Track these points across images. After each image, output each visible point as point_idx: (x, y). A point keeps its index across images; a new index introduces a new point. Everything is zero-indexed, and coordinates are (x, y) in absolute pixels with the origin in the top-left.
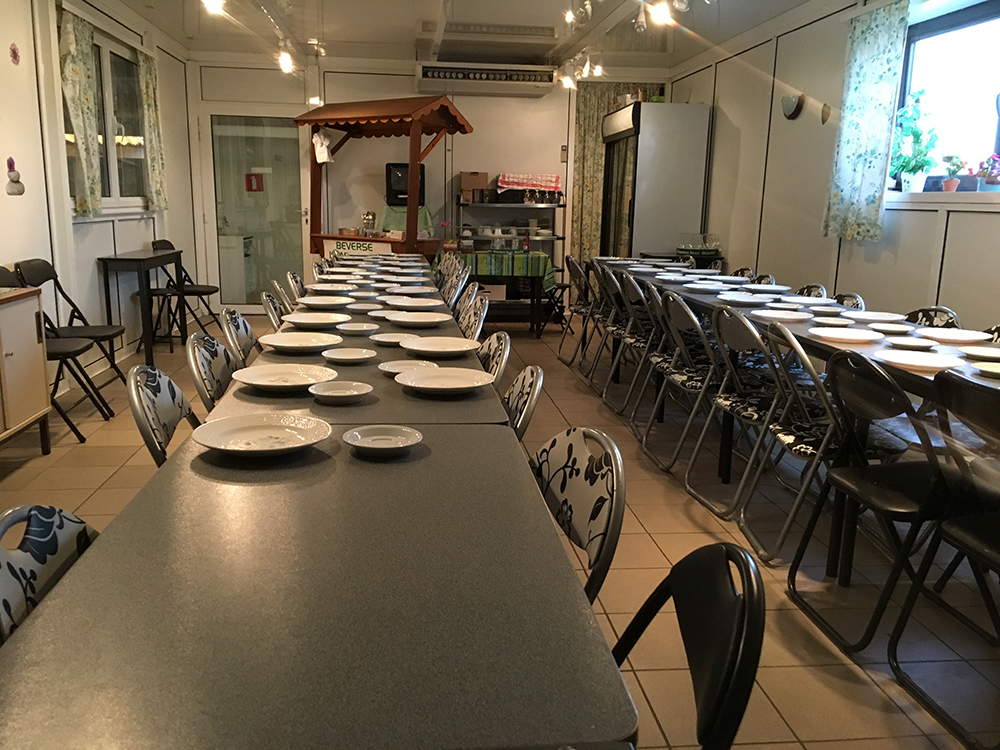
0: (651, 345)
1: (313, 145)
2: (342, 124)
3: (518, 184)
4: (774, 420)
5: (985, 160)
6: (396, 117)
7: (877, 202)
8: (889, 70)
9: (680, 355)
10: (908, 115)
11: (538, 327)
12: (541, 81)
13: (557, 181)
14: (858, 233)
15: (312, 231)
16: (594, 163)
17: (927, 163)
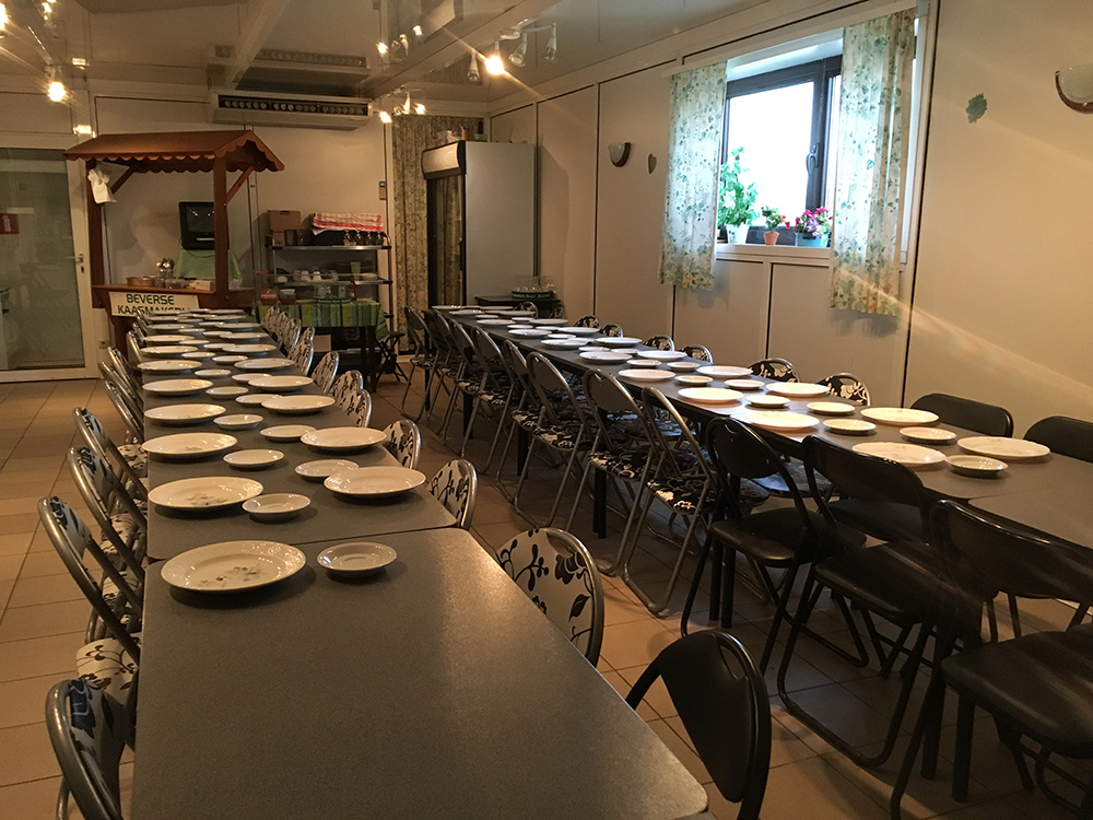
0: (511, 401)
1: (89, 183)
2: (126, 159)
3: (336, 224)
4: (650, 476)
5: (800, 215)
6: (196, 154)
7: (708, 252)
8: (711, 128)
9: (546, 414)
10: (730, 171)
11: (373, 377)
12: (355, 114)
13: (378, 221)
14: (693, 282)
15: (94, 281)
16: (415, 201)
17: (750, 216)
